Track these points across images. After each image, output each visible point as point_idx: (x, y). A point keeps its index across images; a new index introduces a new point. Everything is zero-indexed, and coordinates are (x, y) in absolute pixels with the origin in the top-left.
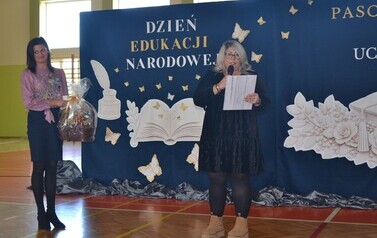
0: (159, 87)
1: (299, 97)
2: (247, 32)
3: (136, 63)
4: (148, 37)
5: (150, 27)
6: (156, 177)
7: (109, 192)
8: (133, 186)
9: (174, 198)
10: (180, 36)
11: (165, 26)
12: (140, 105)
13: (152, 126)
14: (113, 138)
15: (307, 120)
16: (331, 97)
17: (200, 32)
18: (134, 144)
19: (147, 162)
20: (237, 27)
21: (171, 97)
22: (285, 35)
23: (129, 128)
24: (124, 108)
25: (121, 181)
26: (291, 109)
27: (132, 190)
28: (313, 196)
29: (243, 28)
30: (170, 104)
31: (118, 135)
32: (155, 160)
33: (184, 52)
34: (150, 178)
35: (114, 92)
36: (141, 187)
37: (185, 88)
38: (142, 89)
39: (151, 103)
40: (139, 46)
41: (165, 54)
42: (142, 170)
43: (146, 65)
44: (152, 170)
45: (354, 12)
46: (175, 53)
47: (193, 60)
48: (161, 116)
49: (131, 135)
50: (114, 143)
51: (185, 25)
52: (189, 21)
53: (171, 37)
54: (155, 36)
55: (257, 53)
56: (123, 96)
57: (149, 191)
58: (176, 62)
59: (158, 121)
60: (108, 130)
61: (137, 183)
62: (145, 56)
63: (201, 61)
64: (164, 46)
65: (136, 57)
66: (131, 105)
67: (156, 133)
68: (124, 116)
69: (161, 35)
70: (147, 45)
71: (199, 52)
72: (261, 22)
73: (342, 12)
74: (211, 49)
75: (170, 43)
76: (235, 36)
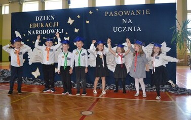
2: (73, 21)
3: (32, 32)
4: (36, 22)
5: (37, 18)
6: (38, 76)
8: (29, 80)
10: (48, 22)
11: (43, 18)
12: (33, 49)
17: (55, 21)
18: (30, 63)
19: (35, 70)
20: (70, 19)
22: (88, 22)
23: (29, 57)
25: (25, 78)
26: (89, 51)
29: (72, 19)
32: (38, 70)
33: (50, 28)
34: (36, 77)
35: (23, 43)
36: (32, 80)
40: (33, 26)
41: (42, 29)
42: (33, 73)
43: (35, 33)
44: (36, 74)
45: (114, 14)
46: (46, 28)
47: (53, 31)
48: (40, 53)
49: (29, 60)
51: (50, 18)
52: (52, 16)
53: (45, 22)
54: (39, 22)
55: (77, 29)
57: (35, 82)
58: (46, 32)
59: (39, 55)
61: (31, 78)
62: (35, 29)
63: (56, 31)
64: (42, 26)
65: (31, 30)
67: (38, 59)
68: (27, 53)
69: (41, 22)
70: (36, 25)
71: (55, 28)
72: (79, 17)
73: (109, 13)
74: (60, 28)
75: (44, 25)
76: (69, 22)
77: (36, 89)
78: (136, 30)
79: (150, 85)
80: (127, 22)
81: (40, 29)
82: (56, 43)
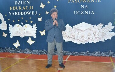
0: (19, 20)
2: (44, 6)
3: (12, 13)
4: (15, 6)
5: (16, 3)
6: (18, 47)
7: (4, 51)
8: (11, 49)
9: (23, 53)
10: (25, 6)
11: (20, 3)
12: (13, 26)
13: (17, 32)
17: (31, 5)
18: (11, 37)
19: (15, 42)
20: (42, 4)
21: (22, 24)
22: (55, 7)
23: (10, 32)
24: (8, 26)
25: (8, 48)
27: (11, 51)
30: (22, 26)
31: (6, 35)
32: (18, 42)
33: (26, 11)
35: (5, 22)
36: (14, 50)
37: (27, 21)
38: (14, 21)
39: (17, 25)
40: (12, 8)
41: (20, 11)
42: (14, 44)
43: (15, 14)
44: (17, 45)
46: (23, 11)
47: (29, 13)
48: (19, 29)
49: (10, 34)
50: (5, 37)
51: (26, 2)
52: (27, 1)
53: (22, 6)
54: (17, 5)
55: (47, 12)
56: (8, 23)
57: (16, 51)
58: (24, 13)
59: (18, 30)
60: (4, 33)
61: (13, 48)
62: (14, 11)
63: (31, 13)
64: (20, 8)
65: (12, 11)
66: (10, 26)
67: (18, 34)
68: (8, 29)
69: (20, 5)
70: (15, 8)
71: (30, 11)
74: (34, 10)
75: (22, 8)
76: (41, 6)
77: (17, 56)
78: (91, 13)
79: (100, 52)
80: (84, 7)
81: (18, 11)
82: (31, 22)
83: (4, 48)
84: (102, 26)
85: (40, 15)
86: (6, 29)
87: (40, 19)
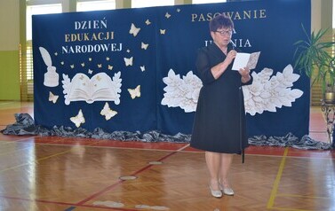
0: (83, 65)
1: (171, 72)
2: (138, 30)
3: (69, 49)
4: (76, 32)
5: (77, 26)
6: (81, 124)
7: (50, 134)
8: (67, 130)
9: (90, 136)
10: (96, 32)
11: (87, 25)
12: (71, 77)
13: (79, 91)
14: (54, 98)
15: (176, 87)
16: (191, 72)
17: (109, 29)
18: (67, 102)
19: (75, 114)
20: (133, 26)
21: (90, 72)
22: (163, 32)
23: (64, 92)
24: (61, 79)
25: (59, 127)
26: (165, 80)
27: (65, 133)
28: (178, 136)
29: (137, 27)
30: (90, 76)
31: (57, 97)
32: (80, 113)
33: (99, 42)
34: (78, 125)
35: (55, 68)
36: (72, 131)
37: (100, 66)
38: (72, 67)
39: (79, 75)
40: (70, 38)
41: (86, 43)
42: (73, 119)
43: (75, 50)
44: (78, 120)
45: (206, 17)
46: (93, 43)
47: (105, 48)
48: (84, 84)
49: (65, 97)
50: (54, 102)
51: (100, 24)
52: (102, 22)
53: (91, 32)
54: (80, 31)
55: (145, 43)
56: (60, 71)
57: (76, 133)
58: (94, 48)
59: (82, 88)
60: (51, 93)
61: (70, 128)
62: (74, 44)
63: (110, 48)
64: (86, 38)
65: (69, 45)
66: (65, 77)
67: (81, 96)
68: (61, 84)
69: (85, 31)
70: (75, 37)
71: (108, 42)
72: (148, 22)
73: (199, 17)
74: (116, 41)
75: (90, 36)
76: (131, 32)
78: (243, 44)
79: (265, 137)
81: (82, 43)
82: (110, 68)
83: (50, 128)
84: (271, 73)
85: (128, 51)
86: (57, 84)
87: (129, 62)
